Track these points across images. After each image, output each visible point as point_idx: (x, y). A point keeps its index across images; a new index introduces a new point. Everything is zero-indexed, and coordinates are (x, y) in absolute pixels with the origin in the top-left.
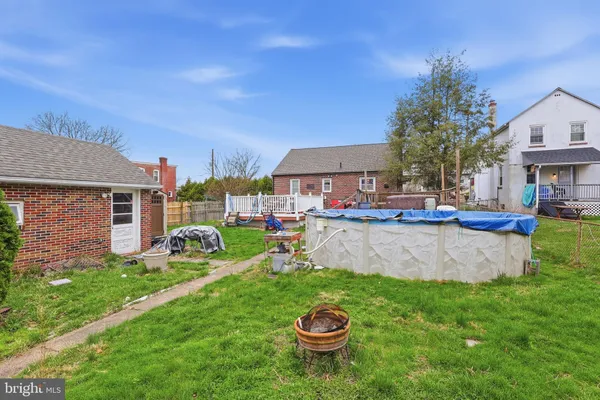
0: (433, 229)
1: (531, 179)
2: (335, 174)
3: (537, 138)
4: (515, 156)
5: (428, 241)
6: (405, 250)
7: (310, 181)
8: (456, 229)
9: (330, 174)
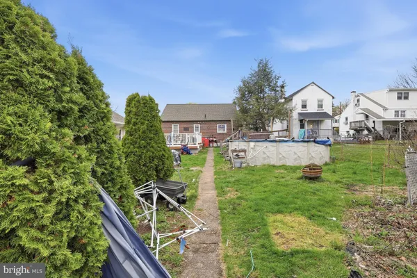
0: (305, 144)
1: (302, 126)
2: (202, 121)
3: (304, 106)
4: (295, 115)
5: (304, 149)
6: (295, 153)
7: (186, 125)
8: (313, 144)
9: (199, 121)
